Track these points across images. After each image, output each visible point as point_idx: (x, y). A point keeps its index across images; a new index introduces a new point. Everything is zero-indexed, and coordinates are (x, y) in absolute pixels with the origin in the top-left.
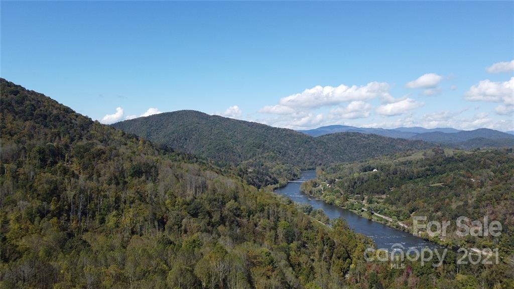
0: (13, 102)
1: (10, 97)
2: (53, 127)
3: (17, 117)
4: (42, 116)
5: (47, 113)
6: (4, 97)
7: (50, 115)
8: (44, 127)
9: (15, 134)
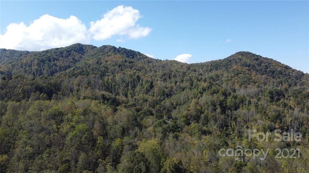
0: (256, 64)
1: (254, 62)
2: (278, 78)
3: (258, 73)
4: (271, 72)
5: (274, 70)
6: (251, 62)
7: (276, 71)
8: (273, 78)
9: (257, 82)
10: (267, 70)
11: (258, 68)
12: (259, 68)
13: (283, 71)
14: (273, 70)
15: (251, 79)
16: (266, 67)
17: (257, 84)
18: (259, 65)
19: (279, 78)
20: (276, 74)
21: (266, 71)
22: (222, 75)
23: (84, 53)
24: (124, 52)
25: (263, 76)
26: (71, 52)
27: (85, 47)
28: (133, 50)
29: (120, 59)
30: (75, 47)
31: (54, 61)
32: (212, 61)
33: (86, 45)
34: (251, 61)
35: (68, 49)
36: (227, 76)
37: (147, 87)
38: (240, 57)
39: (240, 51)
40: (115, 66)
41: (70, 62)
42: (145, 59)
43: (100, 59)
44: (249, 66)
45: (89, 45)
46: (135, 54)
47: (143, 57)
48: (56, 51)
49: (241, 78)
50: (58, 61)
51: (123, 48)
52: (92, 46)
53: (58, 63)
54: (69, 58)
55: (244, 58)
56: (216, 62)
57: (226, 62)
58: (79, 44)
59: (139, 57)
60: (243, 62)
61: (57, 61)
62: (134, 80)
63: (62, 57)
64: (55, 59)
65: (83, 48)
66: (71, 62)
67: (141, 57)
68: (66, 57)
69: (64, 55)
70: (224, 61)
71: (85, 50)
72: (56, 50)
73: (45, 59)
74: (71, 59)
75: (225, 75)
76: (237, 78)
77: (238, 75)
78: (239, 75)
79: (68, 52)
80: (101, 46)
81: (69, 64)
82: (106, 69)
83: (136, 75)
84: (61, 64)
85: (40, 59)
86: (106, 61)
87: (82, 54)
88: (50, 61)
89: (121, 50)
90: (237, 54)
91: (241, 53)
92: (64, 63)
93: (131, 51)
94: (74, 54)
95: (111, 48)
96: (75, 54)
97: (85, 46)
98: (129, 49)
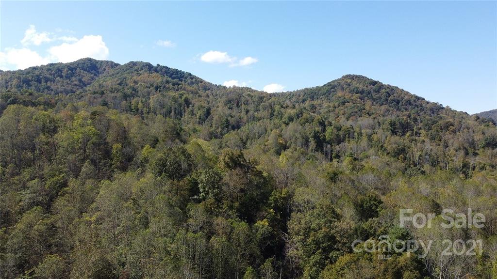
0: (372, 90)
1: (369, 87)
2: (404, 110)
3: (374, 103)
4: (395, 101)
5: (400, 99)
6: (365, 87)
7: (402, 100)
8: (397, 110)
9: (372, 114)
10: (389, 99)
11: (375, 96)
12: (377, 96)
13: (412, 101)
14: (398, 99)
15: (364, 109)
16: (388, 95)
17: (373, 116)
18: (378, 91)
19: (406, 109)
20: (402, 105)
21: (387, 100)
22: (320, 105)
23: (98, 73)
24: (166, 73)
25: (383, 107)
26: (76, 69)
27: (101, 65)
28: (179, 70)
29: (158, 79)
30: (83, 63)
31: (46, 82)
32: (306, 89)
33: (102, 62)
34: (365, 85)
35: (72, 66)
36: (328, 106)
37: (200, 114)
38: (349, 81)
39: (349, 74)
40: (149, 88)
41: (74, 85)
42: (200, 84)
43: (125, 79)
44: (362, 92)
45: (107, 62)
46: (183, 77)
47: (196, 81)
48: (51, 68)
49: (349, 108)
50: (54, 83)
51: (164, 67)
52: (112, 62)
53: (53, 86)
54: (73, 79)
55: (354, 83)
56: (311, 89)
57: (327, 88)
58: (90, 60)
59: (189, 81)
60: (352, 88)
61: (52, 83)
62: (180, 105)
63: (61, 77)
64: (47, 80)
65: (97, 65)
66: (76, 85)
67: (194, 80)
68: (68, 77)
69: (64, 74)
70: (325, 87)
71: (100, 68)
72: (51, 66)
73: (30, 78)
74: (76, 81)
75: (325, 105)
76: (342, 108)
77: (344, 103)
78: (347, 103)
79: (72, 69)
80: (126, 63)
81: (73, 88)
82: (134, 92)
83: (183, 98)
84: (58, 88)
85: (22, 78)
86: (136, 82)
87: (95, 75)
88: (39, 81)
89: (161, 70)
90: (344, 77)
91: (351, 77)
92: (63, 86)
93: (177, 72)
94: (82, 74)
95: (144, 66)
96: (84, 73)
97: (99, 63)
98: (173, 68)
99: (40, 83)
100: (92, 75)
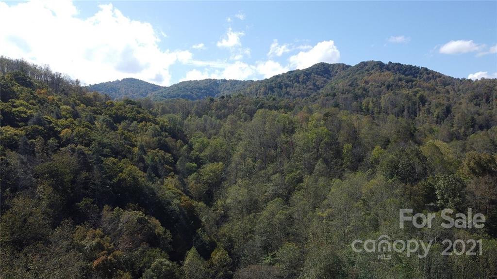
23: (330, 76)
24: (398, 70)
26: (311, 74)
27: (333, 68)
28: (414, 65)
29: (388, 76)
30: (317, 68)
31: (286, 88)
33: (334, 65)
35: (307, 72)
37: (438, 113)
40: (381, 87)
41: (309, 89)
42: (438, 79)
43: (356, 79)
45: (339, 65)
46: (418, 73)
47: (433, 76)
48: (290, 75)
51: (396, 63)
52: (343, 65)
53: (292, 92)
54: (308, 83)
58: (323, 64)
59: (425, 76)
61: (291, 88)
62: (414, 103)
63: (299, 82)
64: (287, 86)
65: (330, 69)
66: (311, 89)
67: (431, 75)
68: (304, 82)
69: (301, 80)
71: (332, 71)
73: (274, 86)
74: (311, 85)
79: (307, 75)
80: (357, 64)
81: (308, 92)
82: (364, 92)
83: (418, 95)
84: (296, 93)
85: (268, 86)
86: (367, 82)
87: (328, 78)
88: (281, 88)
89: (393, 67)
92: (300, 90)
93: (410, 67)
95: (375, 65)
96: (317, 77)
97: (331, 66)
98: (407, 64)
99: (282, 89)
100: (325, 79)
